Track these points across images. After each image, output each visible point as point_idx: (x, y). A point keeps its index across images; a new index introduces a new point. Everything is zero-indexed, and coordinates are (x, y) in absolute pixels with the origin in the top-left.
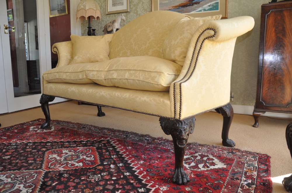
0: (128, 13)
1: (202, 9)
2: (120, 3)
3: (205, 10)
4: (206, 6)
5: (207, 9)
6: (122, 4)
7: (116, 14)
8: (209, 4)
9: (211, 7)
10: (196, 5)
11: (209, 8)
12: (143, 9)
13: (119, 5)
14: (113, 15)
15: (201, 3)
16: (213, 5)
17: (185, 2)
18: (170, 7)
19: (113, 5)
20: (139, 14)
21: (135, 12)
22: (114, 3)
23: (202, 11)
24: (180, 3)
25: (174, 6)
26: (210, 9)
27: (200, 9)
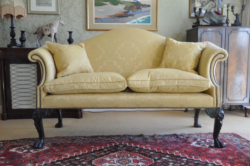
0: (57, 16)
1: (136, 21)
2: (47, 3)
3: (138, 22)
4: (139, 19)
5: (140, 21)
6: (50, 5)
7: (42, 15)
8: (142, 17)
9: (144, 20)
10: (130, 17)
11: (142, 20)
12: (75, 13)
13: (46, 6)
14: (37, 15)
15: (135, 15)
16: (145, 19)
17: (120, 13)
18: (106, 16)
19: (37, 3)
20: (71, 18)
21: (67, 15)
22: (39, 2)
23: (137, 23)
24: (116, 13)
25: (110, 15)
26: (143, 22)
27: (134, 21)
